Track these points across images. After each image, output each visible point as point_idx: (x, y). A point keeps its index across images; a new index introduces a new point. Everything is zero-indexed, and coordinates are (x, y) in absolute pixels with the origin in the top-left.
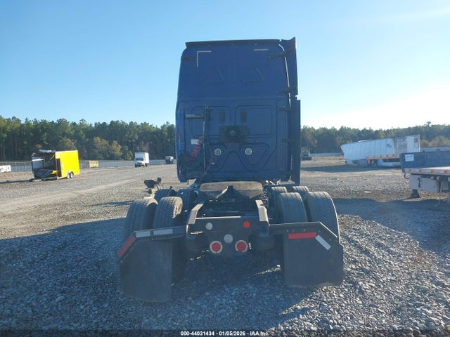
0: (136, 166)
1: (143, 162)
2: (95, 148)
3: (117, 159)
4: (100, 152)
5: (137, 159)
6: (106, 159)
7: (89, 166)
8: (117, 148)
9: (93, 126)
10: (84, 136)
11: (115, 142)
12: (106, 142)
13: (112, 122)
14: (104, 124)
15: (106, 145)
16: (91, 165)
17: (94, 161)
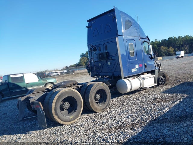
0: (176, 58)
1: (180, 56)
2: (161, 51)
3: (172, 55)
4: (164, 53)
5: (177, 55)
6: (166, 55)
7: (157, 59)
8: (171, 50)
9: (161, 41)
10: (156, 47)
11: (171, 47)
12: (166, 48)
13: (169, 38)
14: (165, 39)
15: (166, 49)
16: (159, 59)
17: (160, 57)
